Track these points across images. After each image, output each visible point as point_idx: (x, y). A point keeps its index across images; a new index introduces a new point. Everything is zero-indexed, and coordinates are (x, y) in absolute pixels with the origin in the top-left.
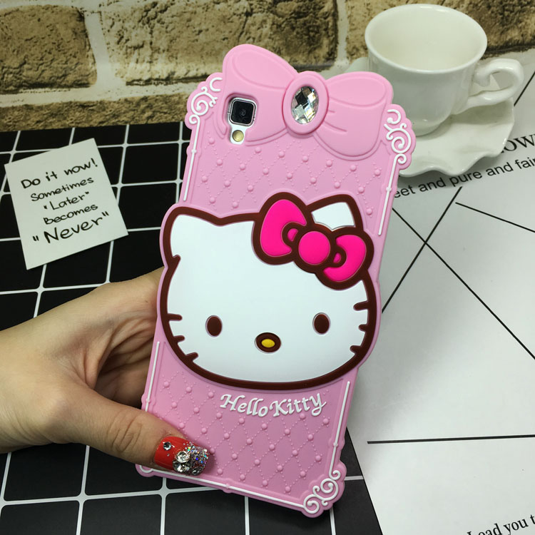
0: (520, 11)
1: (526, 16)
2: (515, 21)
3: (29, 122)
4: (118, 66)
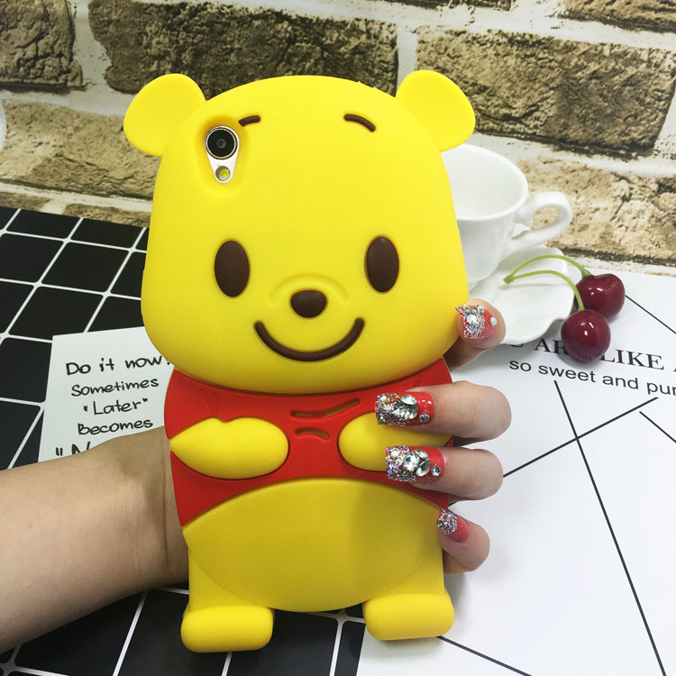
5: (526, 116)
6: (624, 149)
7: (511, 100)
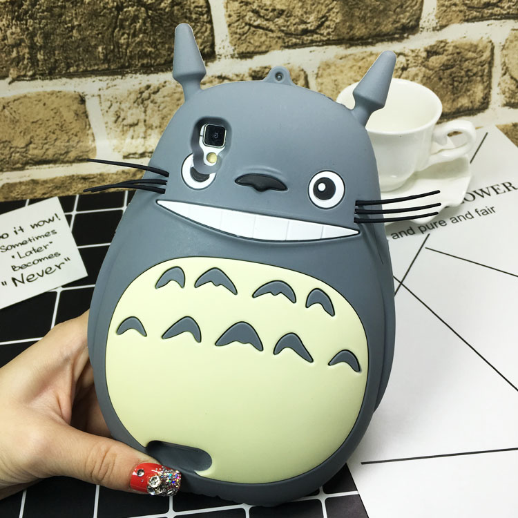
0: (468, 82)
1: (473, 86)
2: (464, 90)
3: (36, 194)
4: (115, 142)
5: (319, 27)
6: (398, 33)
7: (305, 16)
